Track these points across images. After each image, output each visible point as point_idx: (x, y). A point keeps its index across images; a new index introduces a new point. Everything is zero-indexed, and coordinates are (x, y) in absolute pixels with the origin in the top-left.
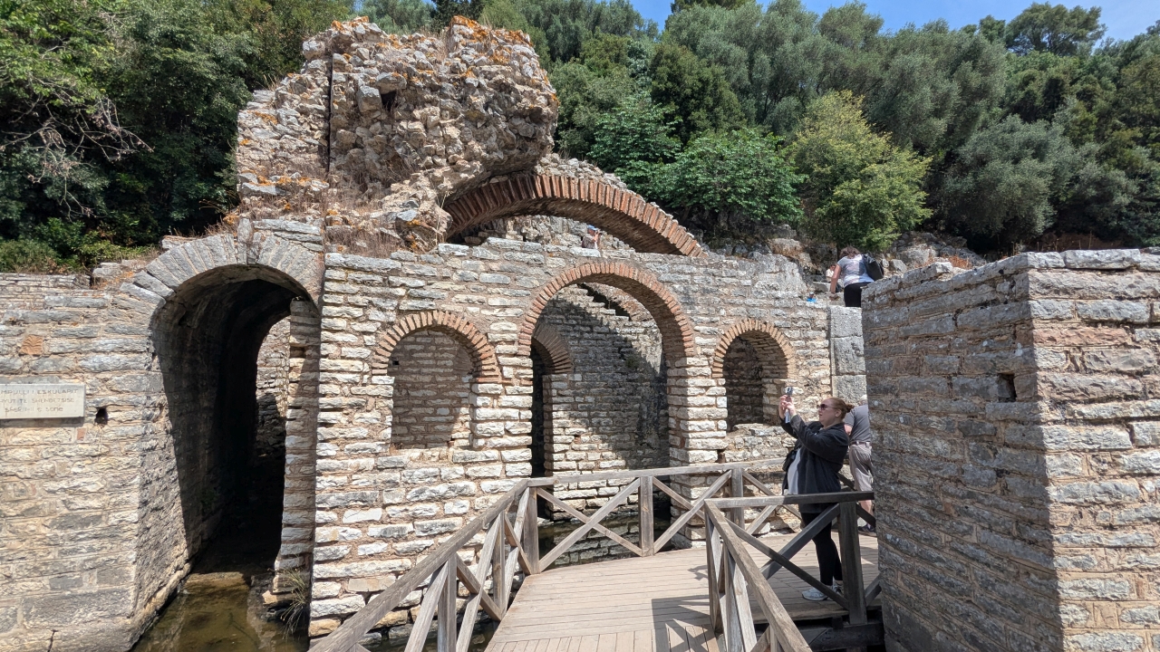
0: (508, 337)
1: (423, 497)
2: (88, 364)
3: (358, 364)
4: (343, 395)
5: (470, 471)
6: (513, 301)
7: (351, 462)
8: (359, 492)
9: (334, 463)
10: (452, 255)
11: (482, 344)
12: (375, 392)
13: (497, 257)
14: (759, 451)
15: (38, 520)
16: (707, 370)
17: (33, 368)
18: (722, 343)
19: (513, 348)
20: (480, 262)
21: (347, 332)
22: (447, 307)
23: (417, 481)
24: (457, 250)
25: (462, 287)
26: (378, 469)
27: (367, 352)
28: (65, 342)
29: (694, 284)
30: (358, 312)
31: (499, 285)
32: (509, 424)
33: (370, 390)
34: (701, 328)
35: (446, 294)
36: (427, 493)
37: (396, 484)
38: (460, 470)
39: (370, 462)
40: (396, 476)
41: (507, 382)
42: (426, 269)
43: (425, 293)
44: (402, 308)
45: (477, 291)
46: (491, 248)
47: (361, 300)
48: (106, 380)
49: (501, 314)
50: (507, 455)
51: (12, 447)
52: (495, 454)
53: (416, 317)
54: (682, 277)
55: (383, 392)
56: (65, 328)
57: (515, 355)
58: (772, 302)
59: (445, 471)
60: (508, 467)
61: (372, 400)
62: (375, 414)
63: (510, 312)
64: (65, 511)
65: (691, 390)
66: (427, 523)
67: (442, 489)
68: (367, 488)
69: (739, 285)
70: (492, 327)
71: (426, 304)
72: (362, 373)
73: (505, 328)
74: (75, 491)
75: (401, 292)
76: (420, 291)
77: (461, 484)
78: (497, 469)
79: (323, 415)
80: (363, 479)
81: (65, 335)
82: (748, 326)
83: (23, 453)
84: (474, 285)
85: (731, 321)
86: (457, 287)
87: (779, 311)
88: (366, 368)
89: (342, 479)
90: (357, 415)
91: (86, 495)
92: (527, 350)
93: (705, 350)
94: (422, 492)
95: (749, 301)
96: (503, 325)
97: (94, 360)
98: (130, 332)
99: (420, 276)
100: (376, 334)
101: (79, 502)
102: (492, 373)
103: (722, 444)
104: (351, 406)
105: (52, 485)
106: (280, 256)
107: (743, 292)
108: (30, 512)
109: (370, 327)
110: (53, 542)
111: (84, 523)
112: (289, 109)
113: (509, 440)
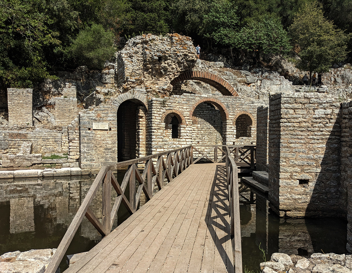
0: (187, 115)
1: (171, 147)
2: (108, 119)
3: (159, 120)
4: (156, 126)
6: (188, 107)
7: (158, 140)
8: (159, 146)
9: (155, 140)
10: (176, 97)
11: (182, 117)
12: (162, 126)
13: (185, 98)
14: (244, 143)
15: (102, 148)
16: (232, 123)
17: (99, 120)
18: (236, 117)
19: (188, 118)
20: (182, 99)
21: (157, 114)
22: (175, 109)
23: (170, 144)
24: (177, 96)
25: (178, 104)
26: (162, 141)
27: (160, 118)
28: (104, 115)
29: (229, 103)
30: (159, 110)
31: (185, 104)
32: (187, 134)
34: (231, 113)
35: (175, 106)
36: (172, 147)
37: (166, 145)
38: (178, 143)
41: (187, 125)
42: (171, 101)
43: (171, 106)
44: (167, 109)
45: (181, 105)
46: (184, 96)
47: (159, 107)
48: (111, 122)
49: (186, 110)
50: (187, 140)
51: (97, 134)
52: (184, 140)
53: (169, 111)
54: (227, 101)
55: (163, 126)
56: (104, 112)
57: (189, 119)
58: (249, 107)
59: (175, 143)
60: (187, 143)
61: (161, 128)
62: (162, 131)
63: (188, 110)
64: (106, 147)
65: (227, 128)
67: (174, 146)
68: (161, 145)
69: (241, 103)
70: (184, 113)
71: (171, 108)
73: (187, 113)
74: (107, 143)
75: (167, 105)
76: (170, 105)
77: (178, 145)
78: (185, 143)
79: (153, 130)
80: (160, 143)
81: (104, 113)
82: (243, 113)
83: (99, 136)
84: (181, 104)
85: (238, 112)
86: (177, 105)
87: (251, 109)
88: (160, 121)
89: (157, 143)
90: (159, 131)
91: (109, 144)
93: (231, 119)
94: (171, 146)
95: (243, 107)
96: (186, 113)
97: (109, 118)
98: (114, 113)
99: (170, 102)
100: (162, 114)
101: (108, 146)
102: (184, 123)
103: (234, 141)
104: (158, 129)
105: (104, 142)
106: (139, 97)
107: (242, 104)
108: (101, 147)
109: (161, 113)
110: (104, 152)
111: (109, 149)
112: (135, 59)
113: (187, 137)
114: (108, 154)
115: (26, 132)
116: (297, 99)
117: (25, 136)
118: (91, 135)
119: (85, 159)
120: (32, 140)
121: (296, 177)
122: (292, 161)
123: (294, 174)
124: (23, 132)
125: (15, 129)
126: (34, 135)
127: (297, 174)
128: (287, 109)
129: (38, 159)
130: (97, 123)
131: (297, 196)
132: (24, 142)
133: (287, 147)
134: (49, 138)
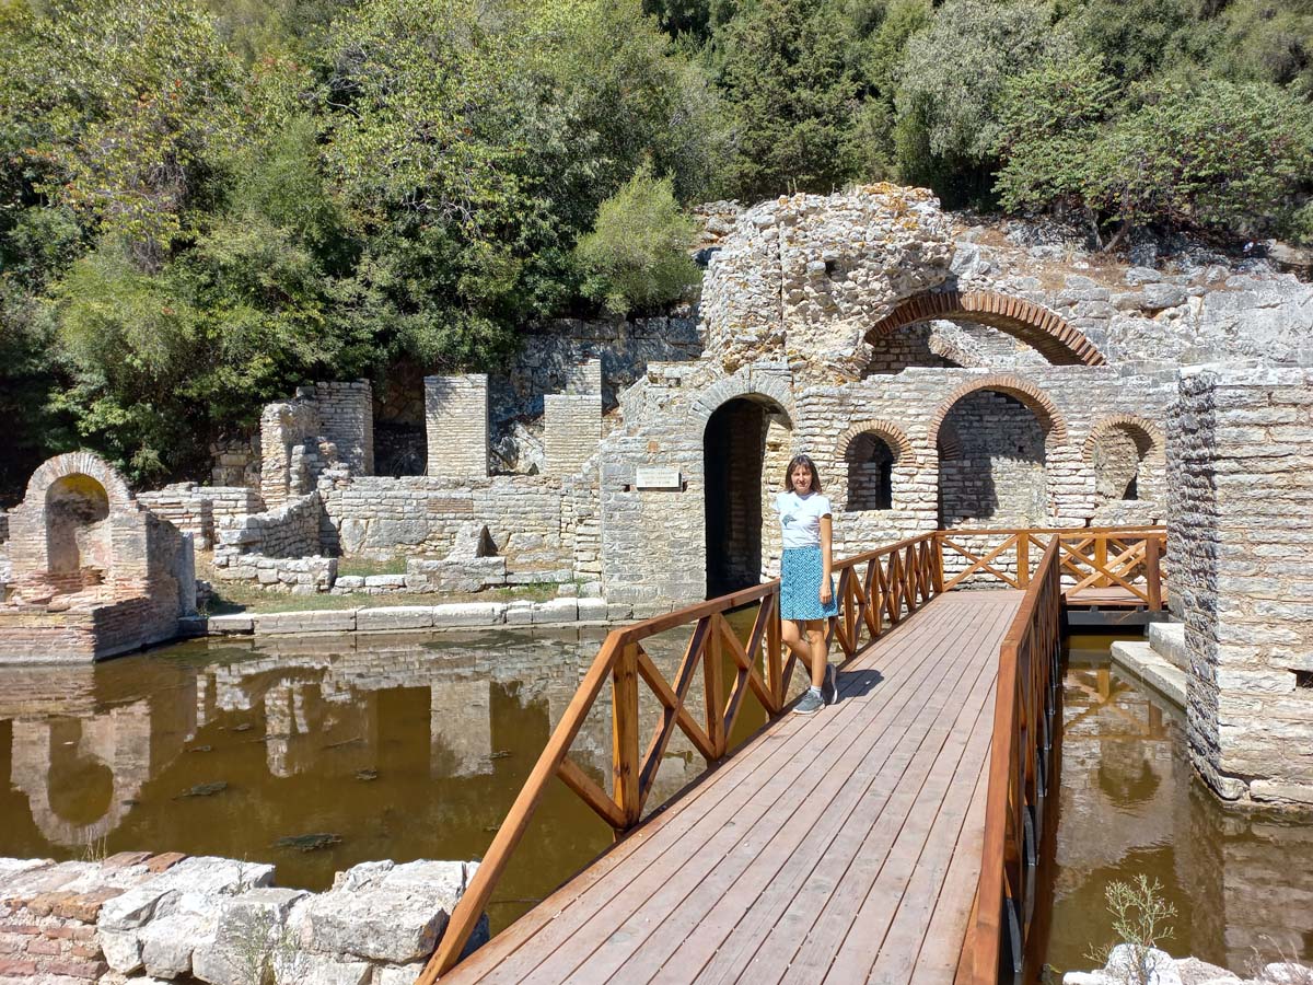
0: (921, 435)
1: (869, 538)
2: (678, 457)
3: (828, 455)
5: (896, 524)
6: (924, 410)
10: (883, 382)
11: (903, 441)
12: (838, 473)
13: (912, 380)
15: (662, 542)
16: (1079, 456)
17: (654, 460)
18: (1093, 434)
19: (925, 443)
20: (901, 385)
22: (880, 417)
24: (886, 378)
27: (832, 448)
28: (667, 445)
29: (1068, 388)
31: (914, 400)
32: (922, 495)
33: (834, 471)
35: (879, 408)
36: (871, 536)
37: (852, 529)
38: (891, 523)
40: (851, 524)
41: (920, 466)
42: (866, 393)
43: (866, 409)
44: (852, 419)
45: (899, 405)
46: (908, 374)
47: (830, 416)
48: (686, 467)
49: (916, 420)
50: (922, 515)
51: (649, 503)
52: (913, 513)
53: (861, 424)
55: (842, 472)
56: (667, 437)
57: (926, 448)
58: (1143, 399)
61: (836, 478)
62: (838, 486)
64: (673, 539)
65: (1063, 472)
67: (880, 534)
70: (910, 429)
71: (866, 416)
72: (830, 461)
73: (919, 430)
74: (679, 528)
75: (852, 409)
76: (863, 408)
77: (891, 532)
78: (913, 523)
81: (666, 441)
82: (1118, 419)
83: (653, 506)
84: (897, 401)
85: (1103, 416)
86: (887, 404)
87: (1149, 406)
88: (833, 458)
92: (934, 444)
93: (1077, 440)
94: (868, 535)
95: (1120, 399)
96: (917, 427)
97: (681, 455)
98: (696, 438)
99: (864, 398)
100: (837, 436)
101: (678, 534)
102: (910, 460)
103: (1089, 513)
105: (667, 524)
106: (768, 386)
107: (1116, 391)
108: (659, 538)
109: (835, 432)
110: (670, 554)
111: (682, 546)
112: (755, 275)
113: (922, 505)
114: (679, 561)
115: (469, 495)
116: (1276, 393)
117: (467, 505)
118: (632, 505)
119: (617, 575)
120: (485, 515)
121: (1283, 663)
122: (1266, 604)
123: (1275, 650)
124: (463, 493)
125: (443, 487)
126: (491, 503)
127: (1288, 650)
128: (1238, 425)
129: (497, 572)
130: (647, 470)
131: (1290, 729)
132: (466, 523)
133: (1243, 557)
134: (528, 509)
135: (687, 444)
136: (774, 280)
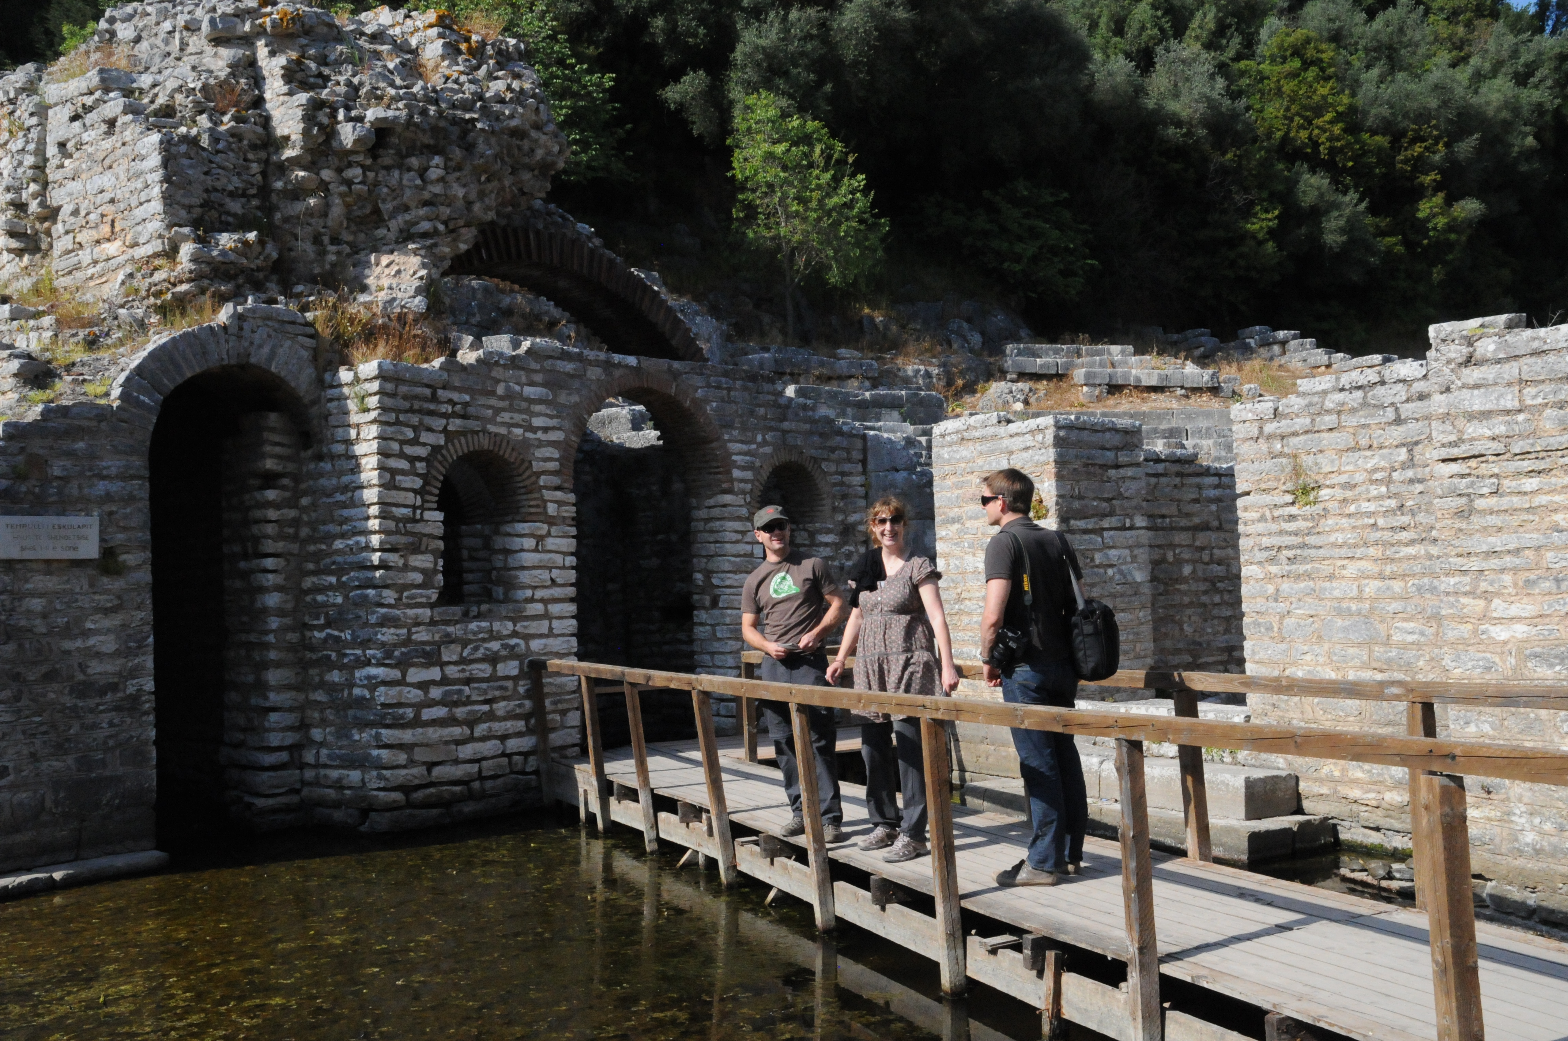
0: (551, 466)
1: (479, 654)
2: (94, 492)
3: (411, 496)
4: (401, 532)
5: (517, 627)
6: (555, 422)
7: (410, 612)
8: (419, 647)
9: (395, 614)
10: (498, 364)
11: (527, 474)
12: (427, 530)
13: (538, 366)
15: (57, 687)
16: (744, 511)
17: (37, 497)
18: (759, 477)
19: (556, 480)
20: (523, 373)
21: (401, 457)
22: (492, 429)
23: (471, 637)
24: (501, 357)
25: (506, 404)
26: (432, 623)
27: (419, 482)
28: (68, 464)
29: (730, 401)
30: (409, 434)
31: (541, 401)
32: (555, 573)
33: (421, 527)
34: (739, 459)
35: (491, 412)
36: (482, 650)
37: (451, 640)
38: (510, 625)
39: (425, 613)
40: (450, 630)
41: (550, 521)
42: (472, 382)
43: (471, 411)
44: (449, 428)
45: (521, 410)
46: (533, 354)
47: (412, 418)
48: (112, 513)
49: (544, 438)
50: (554, 609)
51: (25, 595)
52: (541, 608)
53: (464, 440)
54: (721, 394)
55: (436, 532)
56: (68, 445)
57: (559, 488)
58: (811, 427)
59: (497, 626)
60: (555, 623)
61: (425, 540)
62: (429, 557)
63: (552, 436)
64: (82, 676)
66: (484, 685)
67: (495, 646)
68: (426, 643)
69: (777, 405)
70: (536, 454)
71: (472, 425)
72: (414, 508)
73: (547, 455)
74: (90, 652)
75: (448, 409)
76: (466, 408)
77: (513, 641)
78: (544, 626)
80: (422, 634)
81: (67, 455)
82: (785, 456)
84: (518, 401)
85: (768, 450)
86: (502, 404)
87: (815, 438)
88: (419, 502)
89: (405, 632)
90: (412, 558)
91: (101, 657)
92: (569, 483)
93: (742, 486)
94: (476, 649)
95: (786, 425)
96: (546, 452)
97: (100, 488)
98: (132, 453)
100: (427, 460)
101: (95, 666)
102: (537, 510)
104: (408, 546)
105: (67, 645)
106: (272, 355)
108: (50, 676)
110: (74, 713)
111: (102, 692)
113: (557, 592)
114: (95, 726)
135: (112, 464)
136: (253, 147)
